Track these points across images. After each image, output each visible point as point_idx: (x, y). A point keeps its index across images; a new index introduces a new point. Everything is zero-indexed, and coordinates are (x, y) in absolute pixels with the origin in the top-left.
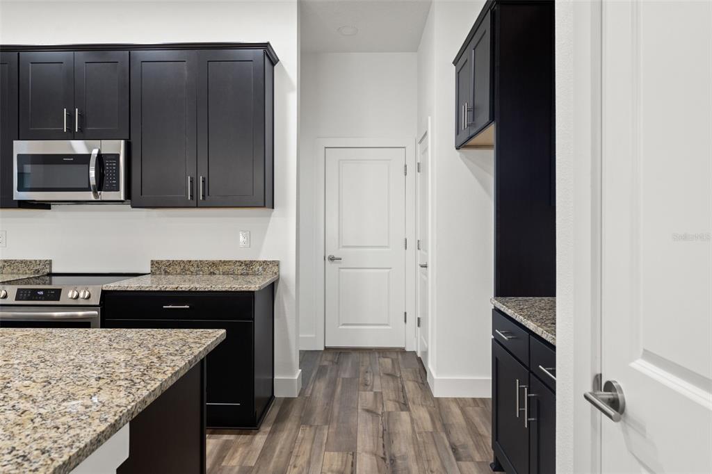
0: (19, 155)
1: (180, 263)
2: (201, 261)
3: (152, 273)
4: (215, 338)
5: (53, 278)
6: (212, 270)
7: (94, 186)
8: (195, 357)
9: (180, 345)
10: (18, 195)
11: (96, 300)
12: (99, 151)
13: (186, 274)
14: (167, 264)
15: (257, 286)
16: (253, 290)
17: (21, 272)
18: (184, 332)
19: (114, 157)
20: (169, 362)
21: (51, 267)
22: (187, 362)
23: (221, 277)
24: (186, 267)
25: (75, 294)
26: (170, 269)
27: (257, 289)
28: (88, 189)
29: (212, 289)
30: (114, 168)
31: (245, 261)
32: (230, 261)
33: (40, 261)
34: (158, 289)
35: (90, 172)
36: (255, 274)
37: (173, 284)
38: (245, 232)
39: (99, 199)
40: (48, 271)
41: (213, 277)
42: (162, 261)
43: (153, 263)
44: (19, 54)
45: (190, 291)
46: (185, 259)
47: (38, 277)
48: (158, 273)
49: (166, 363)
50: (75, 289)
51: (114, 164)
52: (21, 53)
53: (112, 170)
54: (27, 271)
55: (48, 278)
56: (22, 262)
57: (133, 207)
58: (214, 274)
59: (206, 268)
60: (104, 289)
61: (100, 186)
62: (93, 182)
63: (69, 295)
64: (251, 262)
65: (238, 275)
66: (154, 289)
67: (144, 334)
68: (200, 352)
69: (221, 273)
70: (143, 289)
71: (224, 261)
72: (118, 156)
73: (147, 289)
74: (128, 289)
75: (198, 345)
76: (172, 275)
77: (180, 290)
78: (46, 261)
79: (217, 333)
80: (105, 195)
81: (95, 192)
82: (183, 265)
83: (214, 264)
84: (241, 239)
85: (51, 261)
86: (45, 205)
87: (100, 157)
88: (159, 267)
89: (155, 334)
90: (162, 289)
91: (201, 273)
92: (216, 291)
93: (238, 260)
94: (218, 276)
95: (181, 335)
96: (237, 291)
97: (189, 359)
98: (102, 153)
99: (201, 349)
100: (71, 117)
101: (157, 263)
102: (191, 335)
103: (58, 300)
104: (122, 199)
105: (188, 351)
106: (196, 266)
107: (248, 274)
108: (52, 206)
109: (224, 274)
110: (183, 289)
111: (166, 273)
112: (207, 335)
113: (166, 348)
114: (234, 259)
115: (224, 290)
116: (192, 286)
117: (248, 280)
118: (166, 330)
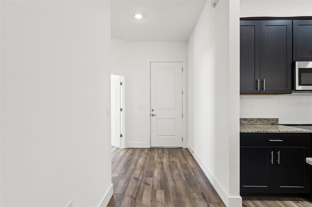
17: (265, 124)
33: (274, 119)
44: (293, 21)
52: (293, 20)
56: (265, 119)
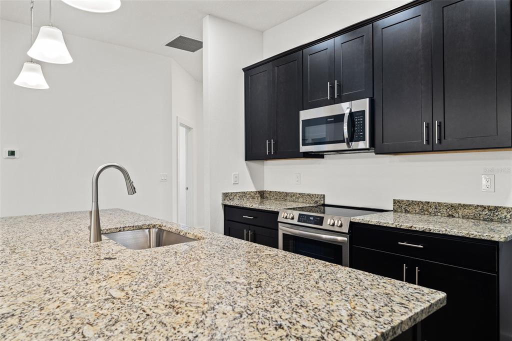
0: (302, 121)
1: (418, 203)
2: (439, 203)
3: (395, 211)
4: (428, 304)
5: (326, 207)
6: (450, 213)
7: (347, 138)
8: (393, 328)
9: (382, 304)
10: (303, 149)
11: (346, 229)
12: (351, 110)
13: (425, 214)
14: (408, 203)
15: (503, 236)
16: (497, 240)
18: (394, 285)
19: (361, 113)
20: (358, 326)
21: (324, 200)
22: (379, 334)
23: (460, 220)
24: (425, 208)
25: (332, 221)
26: (410, 208)
27: (502, 240)
28: (343, 141)
29: (447, 233)
30: (361, 122)
31: (489, 207)
32: (470, 205)
34: (394, 226)
35: (344, 127)
36: (501, 221)
37: (408, 223)
38: (488, 175)
39: (351, 148)
40: (322, 202)
41: (451, 220)
42: (402, 201)
43: (395, 202)
45: (423, 232)
46: (424, 200)
47: (317, 206)
48: (399, 211)
49: (354, 328)
50: (332, 218)
51: (361, 119)
53: (360, 124)
54: (311, 202)
55: (322, 207)
57: (376, 154)
58: (453, 217)
59: (445, 210)
60: (352, 221)
61: (352, 139)
62: (346, 135)
63: (328, 222)
64: (496, 208)
65: (479, 220)
66: (391, 226)
67: (354, 276)
68: (402, 322)
69: (461, 217)
70: (381, 224)
71: (464, 205)
72: (364, 112)
73: (385, 225)
74: (370, 223)
75: (403, 310)
76: (411, 213)
77: (414, 229)
78: (321, 195)
79: (433, 295)
80: (354, 145)
81: (348, 144)
82: (421, 205)
83: (452, 206)
84: (484, 182)
85: (324, 195)
86: (319, 155)
87: (351, 114)
88: (401, 206)
89: (364, 280)
90: (398, 227)
91: (439, 214)
92: (451, 236)
93: (479, 204)
94: (457, 219)
95: (389, 287)
96: (476, 239)
97: (384, 331)
98: (353, 111)
99: (404, 318)
100: (332, 88)
101: (398, 202)
102: (401, 291)
103: (322, 225)
104: (368, 147)
105: (386, 317)
106: (434, 207)
107: (492, 220)
108: (325, 156)
109: (463, 217)
110: (417, 229)
111: (407, 212)
112: (419, 296)
113: (365, 303)
114: (476, 203)
115: (460, 235)
116: (426, 227)
117: (492, 227)
118: (376, 276)
